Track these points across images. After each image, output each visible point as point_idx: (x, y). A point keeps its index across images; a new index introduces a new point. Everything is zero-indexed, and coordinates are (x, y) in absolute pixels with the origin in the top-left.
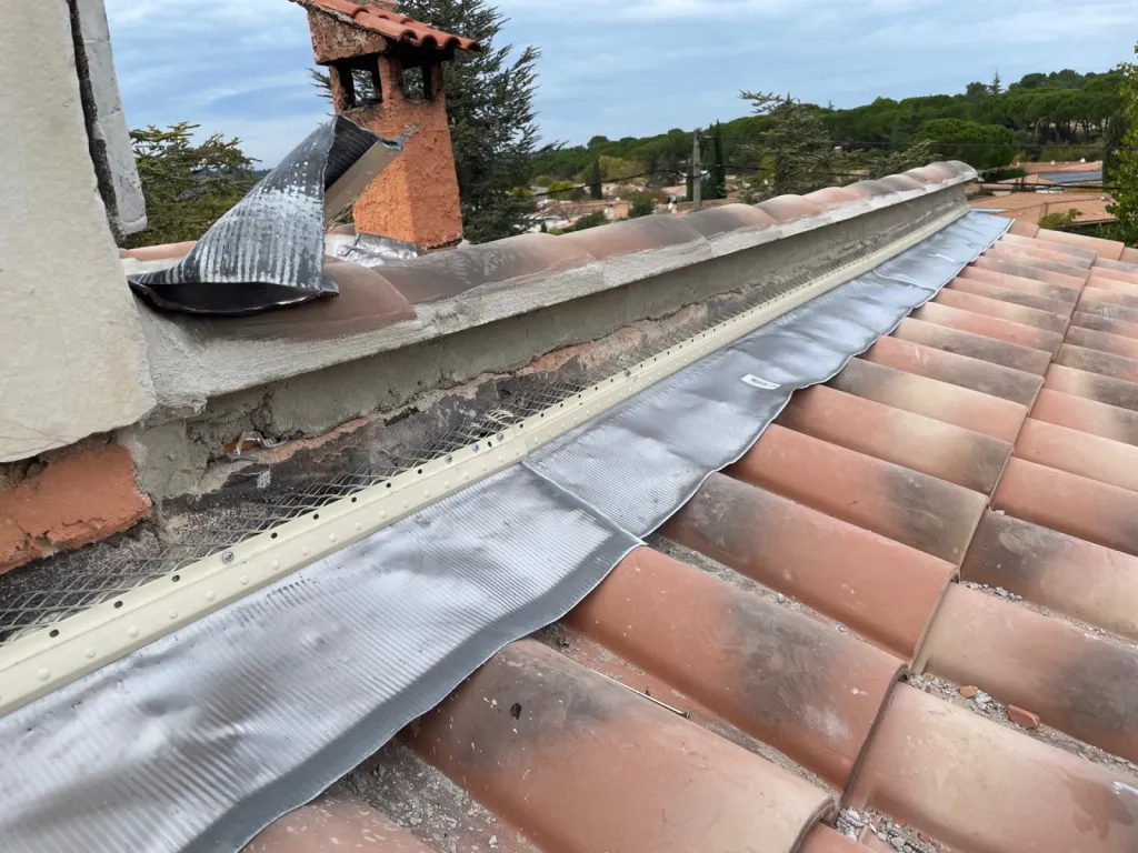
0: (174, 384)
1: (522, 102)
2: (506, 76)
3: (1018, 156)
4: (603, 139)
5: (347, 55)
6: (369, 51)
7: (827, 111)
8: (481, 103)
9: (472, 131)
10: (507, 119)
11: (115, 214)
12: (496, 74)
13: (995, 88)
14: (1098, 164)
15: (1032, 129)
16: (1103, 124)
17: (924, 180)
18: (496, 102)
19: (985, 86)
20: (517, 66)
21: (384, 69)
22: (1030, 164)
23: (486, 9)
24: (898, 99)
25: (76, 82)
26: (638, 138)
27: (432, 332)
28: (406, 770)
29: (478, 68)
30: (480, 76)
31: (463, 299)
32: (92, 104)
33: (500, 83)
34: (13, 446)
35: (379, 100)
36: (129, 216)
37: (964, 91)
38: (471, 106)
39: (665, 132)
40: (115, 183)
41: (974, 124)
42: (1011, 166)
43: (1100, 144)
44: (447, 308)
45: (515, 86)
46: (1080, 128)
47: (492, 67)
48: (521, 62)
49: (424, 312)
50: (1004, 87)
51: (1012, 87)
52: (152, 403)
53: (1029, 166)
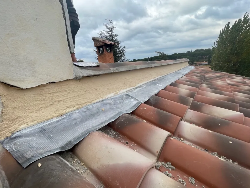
0: (78, 74)
1: (123, 54)
2: (121, 50)
3: (195, 61)
4: (135, 59)
5: (99, 46)
6: (102, 45)
7: (168, 55)
8: (118, 54)
9: (116, 58)
10: (121, 56)
11: (70, 50)
12: (120, 50)
13: (191, 52)
14: (207, 62)
15: (197, 57)
16: (208, 56)
17: (182, 60)
18: (120, 54)
19: (190, 51)
20: (123, 49)
21: (104, 48)
22: (197, 62)
23: (118, 41)
24: (178, 53)
25: (66, 31)
26: (140, 59)
27: (113, 72)
28: (110, 130)
29: (117, 49)
30: (118, 50)
31: (117, 68)
32: (68, 34)
33: (120, 51)
34: (57, 80)
35: (103, 52)
36: (72, 50)
37: (187, 52)
38: (116, 54)
39: (144, 58)
40: (71, 45)
41: (189, 56)
42: (194, 63)
43: (207, 59)
44: (115, 69)
45: (122, 51)
46: (204, 57)
47: (119, 49)
48: (123, 48)
49: (112, 69)
50: (193, 51)
51: (194, 51)
52: (75, 76)
53: (197, 63)
